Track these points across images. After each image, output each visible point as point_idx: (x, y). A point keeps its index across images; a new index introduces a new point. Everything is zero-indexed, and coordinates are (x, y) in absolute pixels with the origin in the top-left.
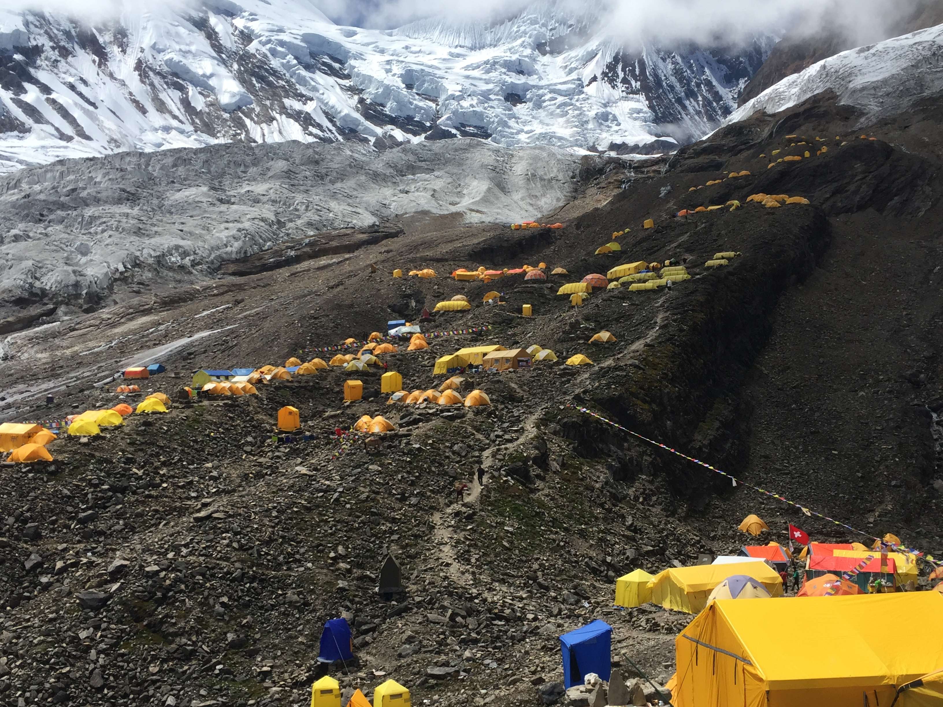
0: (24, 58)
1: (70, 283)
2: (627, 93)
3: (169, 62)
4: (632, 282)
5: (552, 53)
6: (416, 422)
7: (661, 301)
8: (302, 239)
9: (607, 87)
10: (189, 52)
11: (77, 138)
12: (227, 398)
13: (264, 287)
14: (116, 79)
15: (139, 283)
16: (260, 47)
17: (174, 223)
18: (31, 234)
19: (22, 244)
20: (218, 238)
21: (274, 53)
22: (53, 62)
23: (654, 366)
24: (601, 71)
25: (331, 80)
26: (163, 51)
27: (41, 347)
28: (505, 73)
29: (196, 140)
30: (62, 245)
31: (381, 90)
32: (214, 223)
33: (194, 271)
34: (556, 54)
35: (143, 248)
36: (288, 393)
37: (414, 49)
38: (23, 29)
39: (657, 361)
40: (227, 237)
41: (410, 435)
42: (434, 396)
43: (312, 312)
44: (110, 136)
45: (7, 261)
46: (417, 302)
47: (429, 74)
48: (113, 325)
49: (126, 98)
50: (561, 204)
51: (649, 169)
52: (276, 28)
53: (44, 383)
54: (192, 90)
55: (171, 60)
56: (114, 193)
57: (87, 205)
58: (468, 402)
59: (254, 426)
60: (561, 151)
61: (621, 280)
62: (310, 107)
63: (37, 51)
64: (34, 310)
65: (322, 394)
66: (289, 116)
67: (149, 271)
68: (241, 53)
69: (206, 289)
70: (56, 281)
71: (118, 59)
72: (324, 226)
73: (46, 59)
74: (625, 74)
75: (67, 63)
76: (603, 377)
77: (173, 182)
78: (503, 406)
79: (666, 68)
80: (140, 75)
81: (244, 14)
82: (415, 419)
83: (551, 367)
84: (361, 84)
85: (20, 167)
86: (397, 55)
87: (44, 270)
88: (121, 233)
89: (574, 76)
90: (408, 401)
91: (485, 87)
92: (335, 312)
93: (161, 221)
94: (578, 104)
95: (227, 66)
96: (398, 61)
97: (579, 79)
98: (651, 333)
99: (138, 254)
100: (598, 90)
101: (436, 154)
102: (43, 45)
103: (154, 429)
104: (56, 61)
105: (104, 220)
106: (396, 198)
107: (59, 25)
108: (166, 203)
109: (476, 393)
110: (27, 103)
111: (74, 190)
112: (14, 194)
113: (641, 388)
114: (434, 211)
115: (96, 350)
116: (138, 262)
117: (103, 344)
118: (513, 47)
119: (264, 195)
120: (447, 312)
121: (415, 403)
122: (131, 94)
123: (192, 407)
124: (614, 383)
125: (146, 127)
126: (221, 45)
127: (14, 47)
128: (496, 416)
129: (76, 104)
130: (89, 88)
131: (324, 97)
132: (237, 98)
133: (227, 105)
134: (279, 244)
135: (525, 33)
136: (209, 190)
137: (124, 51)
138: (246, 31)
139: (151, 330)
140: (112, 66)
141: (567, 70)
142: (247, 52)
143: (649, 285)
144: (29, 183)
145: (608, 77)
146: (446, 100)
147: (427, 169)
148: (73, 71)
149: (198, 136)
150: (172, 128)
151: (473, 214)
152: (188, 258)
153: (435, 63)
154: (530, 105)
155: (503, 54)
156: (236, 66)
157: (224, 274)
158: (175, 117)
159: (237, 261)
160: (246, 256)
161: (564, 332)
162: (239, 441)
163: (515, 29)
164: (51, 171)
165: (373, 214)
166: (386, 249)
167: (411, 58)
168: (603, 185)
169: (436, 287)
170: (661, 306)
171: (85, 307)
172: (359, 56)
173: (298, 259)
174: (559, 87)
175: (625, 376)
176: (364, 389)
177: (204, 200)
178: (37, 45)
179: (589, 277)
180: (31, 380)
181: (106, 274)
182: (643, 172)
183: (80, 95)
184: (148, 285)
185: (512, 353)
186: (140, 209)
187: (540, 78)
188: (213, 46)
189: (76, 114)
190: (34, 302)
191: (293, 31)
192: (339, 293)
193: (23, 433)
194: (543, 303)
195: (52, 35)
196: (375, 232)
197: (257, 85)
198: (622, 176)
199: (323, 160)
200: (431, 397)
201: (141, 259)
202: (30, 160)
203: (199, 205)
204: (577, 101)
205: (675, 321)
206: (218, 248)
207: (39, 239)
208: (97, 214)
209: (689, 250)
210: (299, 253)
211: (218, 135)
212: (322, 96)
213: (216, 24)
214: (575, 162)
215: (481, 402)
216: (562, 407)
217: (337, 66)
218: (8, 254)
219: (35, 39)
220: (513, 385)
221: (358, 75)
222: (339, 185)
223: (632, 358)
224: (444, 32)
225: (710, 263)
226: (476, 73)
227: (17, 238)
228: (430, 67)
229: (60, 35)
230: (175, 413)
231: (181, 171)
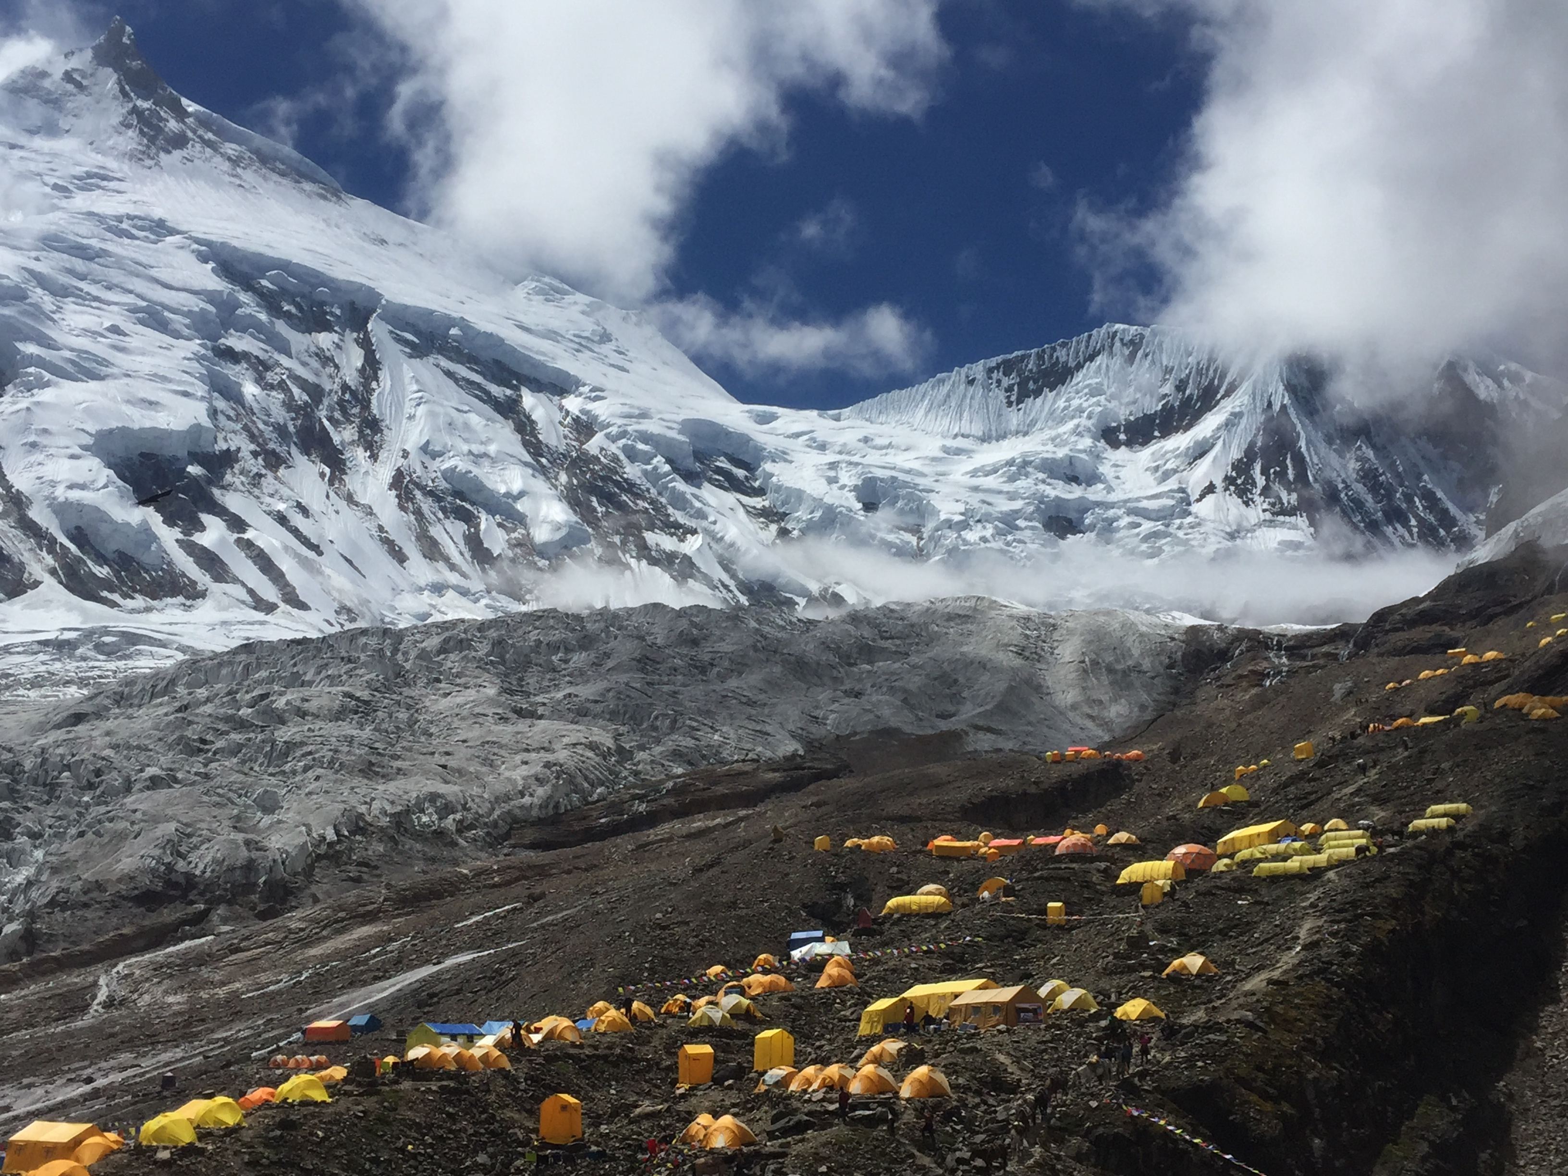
0: (204, 471)
1: (238, 864)
2: (1273, 514)
3: (449, 475)
4: (1260, 860)
5: (1129, 444)
6: (800, 1128)
7: (1313, 897)
8: (662, 782)
9: (1234, 503)
10: (485, 455)
11: (283, 606)
12: (449, 1076)
13: (586, 870)
14: (357, 504)
15: (359, 864)
16: (606, 444)
17: (433, 753)
18: (180, 775)
19: (162, 795)
20: (509, 779)
21: (632, 455)
22: (254, 477)
23: (1287, 1024)
24: (1221, 476)
25: (730, 498)
26: (440, 454)
27: (175, 984)
28: (1044, 482)
29: (487, 606)
30: (231, 794)
31: (818, 514)
32: (502, 752)
33: (461, 841)
34: (1137, 447)
35: (373, 799)
36: (570, 1068)
37: (879, 441)
38: (206, 422)
39: (1293, 1013)
40: (525, 778)
41: (784, 1155)
42: (842, 1077)
43: (659, 915)
44: (340, 602)
45: (133, 823)
46: (857, 898)
47: (906, 484)
48: (307, 942)
49: (371, 536)
50: (1148, 716)
51: (1316, 650)
52: (637, 412)
53: (165, 1051)
54: (485, 521)
55: (453, 469)
56: (333, 701)
57: (283, 722)
58: (906, 1091)
59: (493, 1133)
60: (1146, 618)
61: (1239, 857)
62: (692, 545)
63: (229, 458)
64: (168, 915)
65: (638, 1072)
66: (654, 562)
67: (380, 840)
68: (574, 454)
69: (479, 873)
70: (214, 860)
71: (363, 470)
72: (704, 757)
73: (241, 473)
74: (1267, 479)
75: (276, 478)
76: (1182, 1044)
77: (438, 680)
78: (977, 1100)
79: (1345, 467)
80: (398, 496)
81: (581, 389)
82: (799, 1122)
83: (1082, 1023)
84: (783, 505)
85: (180, 657)
86: (849, 453)
87: (194, 840)
88: (337, 772)
89: (1172, 484)
90: (793, 1087)
91: (1005, 506)
92: (702, 916)
93: (410, 750)
94: (1180, 534)
95: (548, 478)
96: (850, 463)
97: (1182, 490)
98: (1285, 959)
99: (363, 809)
100: (1218, 508)
101: (912, 626)
102: (239, 450)
103: (299, 1136)
104: (260, 476)
105: (310, 748)
106: (837, 704)
107: (269, 415)
108: (421, 718)
109: (922, 1071)
110: (204, 549)
111: (263, 697)
112: (161, 704)
113: (1259, 1068)
114: (908, 729)
115: (272, 988)
116: (361, 824)
117: (285, 977)
118: (1059, 436)
119: (596, 702)
120: (906, 915)
121: (805, 1091)
122: (381, 528)
123: (378, 1093)
124: (1202, 1057)
125: (403, 585)
126: (540, 442)
127: (189, 453)
128: (961, 1120)
129: (286, 548)
130: (311, 520)
131: (717, 528)
132: (564, 532)
133: (545, 544)
134: (618, 791)
135: (1080, 410)
136: (499, 694)
137: (374, 457)
138: (584, 417)
139: (373, 952)
140: (352, 482)
141: (1160, 473)
142: (586, 453)
143: (1294, 864)
144: (189, 685)
145: (1237, 486)
146: (937, 529)
147: (896, 652)
148: (285, 491)
149: (493, 599)
150: (448, 587)
151: (981, 735)
152: (451, 817)
153: (916, 465)
154: (1089, 535)
155: (1040, 448)
156: (563, 478)
157: (514, 846)
158: (453, 567)
159: (540, 822)
160: (556, 814)
161: (1116, 955)
162: (462, 1162)
163: (1061, 403)
164: (231, 663)
165: (794, 736)
166: (815, 799)
167: (874, 458)
168: (1228, 680)
169: (894, 869)
170: (1312, 905)
171: (261, 907)
172: (781, 456)
173: (652, 819)
174: (1145, 504)
175: (1225, 1044)
176: (716, 1060)
177: (490, 711)
178: (228, 450)
179: (1180, 850)
180: (145, 1045)
181: (304, 846)
182: (1304, 658)
183: (296, 532)
184: (376, 867)
185: (1005, 994)
186: (375, 729)
187: (1110, 489)
188: (526, 444)
189: (286, 565)
190: (172, 900)
191: (666, 416)
192: (710, 879)
193: (66, 1140)
194: (1089, 900)
195: (255, 431)
196: (796, 769)
197: (599, 509)
198: (1265, 664)
199: (705, 638)
200: (836, 1078)
201: (368, 819)
202: (199, 645)
203: (480, 720)
204: (1179, 528)
205: (1334, 934)
206: (507, 798)
207: (193, 783)
208: (298, 738)
209: (1379, 800)
210: (654, 806)
211: (528, 597)
212: (712, 527)
213: (533, 408)
214: (1173, 639)
215: (930, 1088)
216: (1094, 1104)
217: (740, 473)
218: (135, 811)
219: (225, 439)
220: (1002, 1058)
221: (778, 489)
222: (733, 683)
223: (1241, 1006)
224: (933, 412)
225: (1419, 823)
226: (991, 482)
227: (155, 783)
228: (909, 472)
229: (268, 431)
230: (344, 1103)
231: (452, 661)
